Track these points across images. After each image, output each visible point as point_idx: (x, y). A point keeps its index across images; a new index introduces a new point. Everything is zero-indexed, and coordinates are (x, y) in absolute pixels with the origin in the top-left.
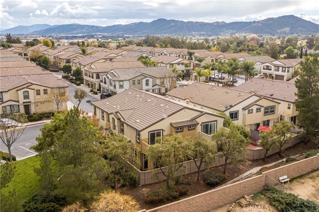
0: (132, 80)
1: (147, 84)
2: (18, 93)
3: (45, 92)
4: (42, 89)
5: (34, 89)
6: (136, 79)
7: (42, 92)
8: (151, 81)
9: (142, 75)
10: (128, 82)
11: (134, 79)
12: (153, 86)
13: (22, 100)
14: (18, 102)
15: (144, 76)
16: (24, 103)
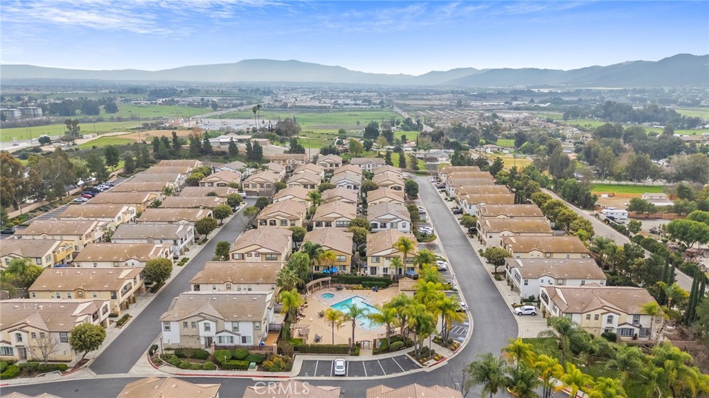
0: (182, 322)
1: (207, 328)
2: (9, 335)
3: (42, 335)
4: (37, 332)
5: (28, 332)
6: (189, 321)
7: (38, 335)
8: (213, 325)
9: (199, 315)
10: (177, 324)
11: (185, 321)
12: (217, 333)
13: (14, 342)
14: (10, 343)
15: (202, 317)
16: (16, 346)
